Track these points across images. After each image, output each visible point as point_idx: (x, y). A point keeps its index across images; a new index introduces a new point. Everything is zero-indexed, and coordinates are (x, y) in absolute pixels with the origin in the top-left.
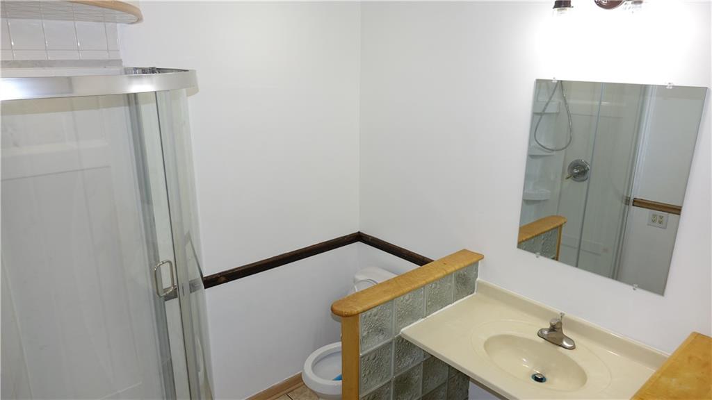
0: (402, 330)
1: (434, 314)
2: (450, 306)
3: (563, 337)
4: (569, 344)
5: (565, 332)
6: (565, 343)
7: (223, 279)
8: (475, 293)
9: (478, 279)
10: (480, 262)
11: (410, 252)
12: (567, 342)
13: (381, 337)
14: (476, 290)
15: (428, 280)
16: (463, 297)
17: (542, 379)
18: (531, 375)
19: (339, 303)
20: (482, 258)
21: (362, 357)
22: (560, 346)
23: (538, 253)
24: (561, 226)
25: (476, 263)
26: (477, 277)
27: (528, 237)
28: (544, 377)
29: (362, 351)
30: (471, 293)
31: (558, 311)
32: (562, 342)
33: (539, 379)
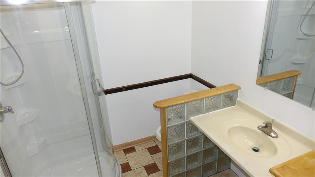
0: (191, 118)
1: (209, 113)
2: (220, 110)
3: (272, 131)
4: (275, 135)
5: (273, 128)
6: (272, 134)
7: (125, 89)
8: (235, 106)
9: (238, 99)
10: (239, 90)
11: (210, 84)
12: (274, 134)
13: (179, 120)
14: (236, 104)
15: (205, 96)
16: (228, 107)
17: (257, 150)
18: (252, 148)
19: (157, 102)
20: (240, 89)
21: (168, 127)
22: (269, 135)
23: (266, 88)
24: (297, 75)
25: (237, 90)
26: (237, 98)
27: (273, 80)
28: (259, 149)
29: (168, 125)
30: (233, 106)
31: (272, 117)
32: (270, 133)
33: (256, 150)
